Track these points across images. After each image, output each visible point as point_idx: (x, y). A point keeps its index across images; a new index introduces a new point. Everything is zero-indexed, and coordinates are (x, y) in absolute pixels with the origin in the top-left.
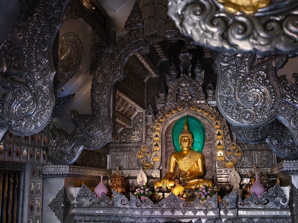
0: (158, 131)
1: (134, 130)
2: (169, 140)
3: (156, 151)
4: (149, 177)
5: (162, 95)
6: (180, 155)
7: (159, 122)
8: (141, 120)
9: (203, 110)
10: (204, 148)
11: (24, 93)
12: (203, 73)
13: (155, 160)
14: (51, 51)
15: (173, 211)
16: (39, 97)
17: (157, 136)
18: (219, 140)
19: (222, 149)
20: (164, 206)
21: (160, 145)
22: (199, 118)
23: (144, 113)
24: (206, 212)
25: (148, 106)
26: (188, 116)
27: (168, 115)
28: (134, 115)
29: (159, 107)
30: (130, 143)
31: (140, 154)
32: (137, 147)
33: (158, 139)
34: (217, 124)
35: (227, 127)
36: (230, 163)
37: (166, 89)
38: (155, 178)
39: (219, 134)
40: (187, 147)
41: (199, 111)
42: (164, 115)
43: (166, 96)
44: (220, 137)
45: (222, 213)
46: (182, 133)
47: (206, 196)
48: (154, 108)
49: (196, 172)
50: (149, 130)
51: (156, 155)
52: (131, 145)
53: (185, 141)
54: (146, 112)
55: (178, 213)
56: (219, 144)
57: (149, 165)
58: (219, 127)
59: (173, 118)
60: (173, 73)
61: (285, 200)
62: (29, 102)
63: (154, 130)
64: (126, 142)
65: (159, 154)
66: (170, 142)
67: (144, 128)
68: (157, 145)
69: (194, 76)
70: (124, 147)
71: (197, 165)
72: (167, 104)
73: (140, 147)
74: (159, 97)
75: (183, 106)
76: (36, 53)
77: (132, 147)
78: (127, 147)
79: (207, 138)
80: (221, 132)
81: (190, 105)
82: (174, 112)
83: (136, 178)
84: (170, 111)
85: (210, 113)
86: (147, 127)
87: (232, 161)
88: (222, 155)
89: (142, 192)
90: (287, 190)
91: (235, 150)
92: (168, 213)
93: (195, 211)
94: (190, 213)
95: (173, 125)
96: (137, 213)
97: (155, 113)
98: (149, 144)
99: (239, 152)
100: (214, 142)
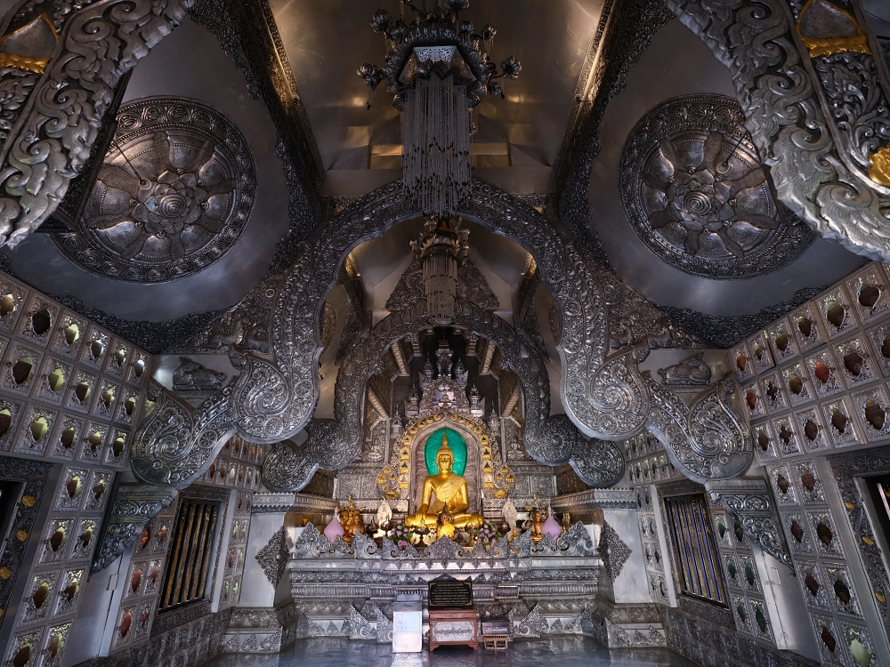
0: (407, 446)
1: (373, 445)
2: (420, 459)
3: (404, 474)
4: (395, 511)
5: (414, 399)
6: (438, 480)
7: (409, 434)
8: (383, 432)
9: (467, 420)
10: (467, 470)
11: (271, 376)
12: (466, 374)
13: (402, 486)
14: (317, 319)
15: (445, 564)
16: (294, 383)
17: (405, 453)
18: (486, 459)
19: (491, 473)
20: (432, 556)
21: (409, 465)
22: (460, 431)
23: (388, 423)
24: (491, 562)
25: (394, 413)
26: (445, 429)
27: (422, 426)
28: (375, 424)
29: (409, 414)
30: (367, 461)
31: (382, 478)
32: (377, 468)
33: (407, 457)
34: (484, 439)
35: (496, 444)
36: (501, 492)
37: (420, 393)
38: (401, 512)
39: (487, 453)
40: (447, 470)
41: (462, 421)
42: (416, 426)
43: (419, 401)
44: (488, 456)
45: (512, 564)
46: (441, 450)
47: (490, 539)
48: (403, 415)
49: (458, 504)
50: (396, 444)
51: (403, 480)
52: (368, 465)
53: (445, 461)
54: (391, 421)
55: (452, 566)
56: (487, 466)
57: (392, 493)
58: (486, 443)
59: (428, 429)
60: (429, 373)
61: (589, 543)
62: (277, 390)
63: (402, 446)
64: (361, 461)
65: (408, 478)
66: (421, 462)
67: (388, 443)
68: (405, 466)
69: (454, 377)
70: (359, 468)
71: (460, 493)
72: (421, 411)
73: (381, 468)
74: (410, 402)
75: (441, 414)
76: (294, 318)
77: (370, 468)
78: (363, 468)
79: (470, 457)
80: (489, 450)
81: (450, 414)
82: (429, 422)
83: (375, 512)
84: (425, 420)
85: (475, 425)
86: (392, 442)
87: (503, 489)
88: (491, 480)
89: (399, 533)
90: (594, 531)
91: (506, 474)
92: (438, 566)
93: (476, 563)
94: (468, 566)
95: (426, 439)
96: (393, 567)
97: (404, 422)
98: (395, 464)
99: (511, 477)
100: (480, 462)
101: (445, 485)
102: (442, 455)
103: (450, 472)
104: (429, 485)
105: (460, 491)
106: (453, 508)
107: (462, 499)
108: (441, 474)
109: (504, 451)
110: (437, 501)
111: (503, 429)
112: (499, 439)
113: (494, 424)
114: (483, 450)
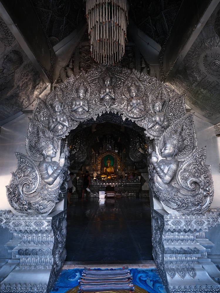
4: (97, 174)
5: (101, 148)
6: (107, 167)
7: (100, 156)
8: (94, 156)
9: (114, 153)
12: (114, 142)
13: (99, 168)
15: (109, 184)
17: (99, 161)
18: (118, 162)
19: (120, 166)
20: (106, 182)
21: (100, 164)
22: (112, 156)
24: (118, 183)
25: (96, 151)
26: (109, 155)
29: (100, 152)
31: (94, 167)
33: (100, 162)
34: (118, 158)
36: (122, 170)
37: (102, 146)
38: (99, 174)
39: (119, 161)
42: (102, 154)
43: (102, 148)
44: (119, 162)
45: (122, 184)
46: (108, 160)
47: (118, 179)
48: (98, 152)
53: (109, 163)
54: (96, 153)
55: (110, 184)
56: (119, 164)
57: (97, 170)
59: (104, 155)
60: (105, 141)
61: (139, 180)
62: (80, 154)
63: (98, 159)
65: (100, 166)
66: (103, 163)
68: (99, 164)
69: (111, 142)
72: (103, 151)
73: (94, 164)
74: (100, 149)
75: (108, 152)
77: (91, 164)
79: (115, 162)
81: (110, 152)
82: (105, 153)
84: (104, 153)
85: (116, 154)
86: (96, 158)
87: (122, 169)
90: (140, 177)
91: (123, 166)
92: (107, 184)
93: (115, 183)
94: (113, 184)
95: (104, 158)
96: (98, 184)
97: (99, 154)
98: (97, 163)
99: (124, 166)
101: (109, 168)
103: (110, 166)
104: (105, 168)
105: (112, 169)
106: (110, 173)
107: (113, 171)
109: (123, 160)
111: (123, 155)
112: (122, 158)
113: (120, 154)
114: (118, 160)
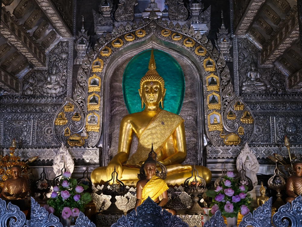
0: (97, 74)
1: (50, 74)
2: (118, 94)
3: (93, 111)
4: (78, 163)
5: (107, 9)
7: (100, 57)
8: (64, 56)
9: (184, 37)
10: (183, 108)
13: (90, 129)
19: (219, 111)
21: (100, 99)
22: (174, 54)
23: (71, 44)
25: (79, 29)
27: (118, 45)
28: (52, 47)
29: (100, 31)
30: (42, 96)
32: (56, 105)
33: (97, 88)
34: (209, 63)
35: (227, 70)
36: (232, 137)
38: (89, 164)
39: (213, 82)
40: (155, 104)
41: (176, 39)
42: (110, 45)
43: (113, 12)
44: (214, 88)
46: (146, 76)
48: (91, 32)
49: (171, 152)
50: (80, 71)
51: (93, 120)
52: (43, 101)
54: (75, 41)
57: (77, 138)
58: (211, 69)
59: (127, 50)
63: (88, 73)
64: (33, 96)
65: (98, 118)
66: (118, 97)
67: (71, 71)
68: (94, 100)
70: (30, 105)
71: (175, 137)
72: (116, 24)
73: (61, 105)
74: (101, 13)
75: (147, 29)
78: (36, 105)
79: (188, 91)
81: (160, 28)
82: (130, 39)
83: (51, 163)
84: (122, 37)
85: (196, 45)
86: (76, 68)
87: (236, 133)
88: (219, 121)
91: (240, 113)
95: (125, 66)
97: (93, 42)
98: (80, 99)
99: (248, 116)
100: (203, 97)
101: (152, 125)
102: (147, 83)
103: (159, 108)
104: (128, 126)
105: (174, 135)
106: (164, 157)
107: (177, 145)
108: (145, 110)
109: (237, 82)
110: (141, 148)
111: (236, 52)
112: (230, 64)
114: (208, 78)
